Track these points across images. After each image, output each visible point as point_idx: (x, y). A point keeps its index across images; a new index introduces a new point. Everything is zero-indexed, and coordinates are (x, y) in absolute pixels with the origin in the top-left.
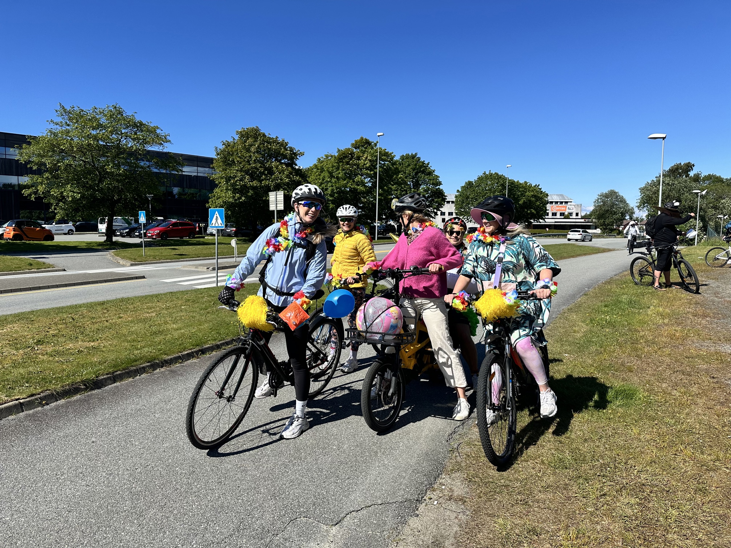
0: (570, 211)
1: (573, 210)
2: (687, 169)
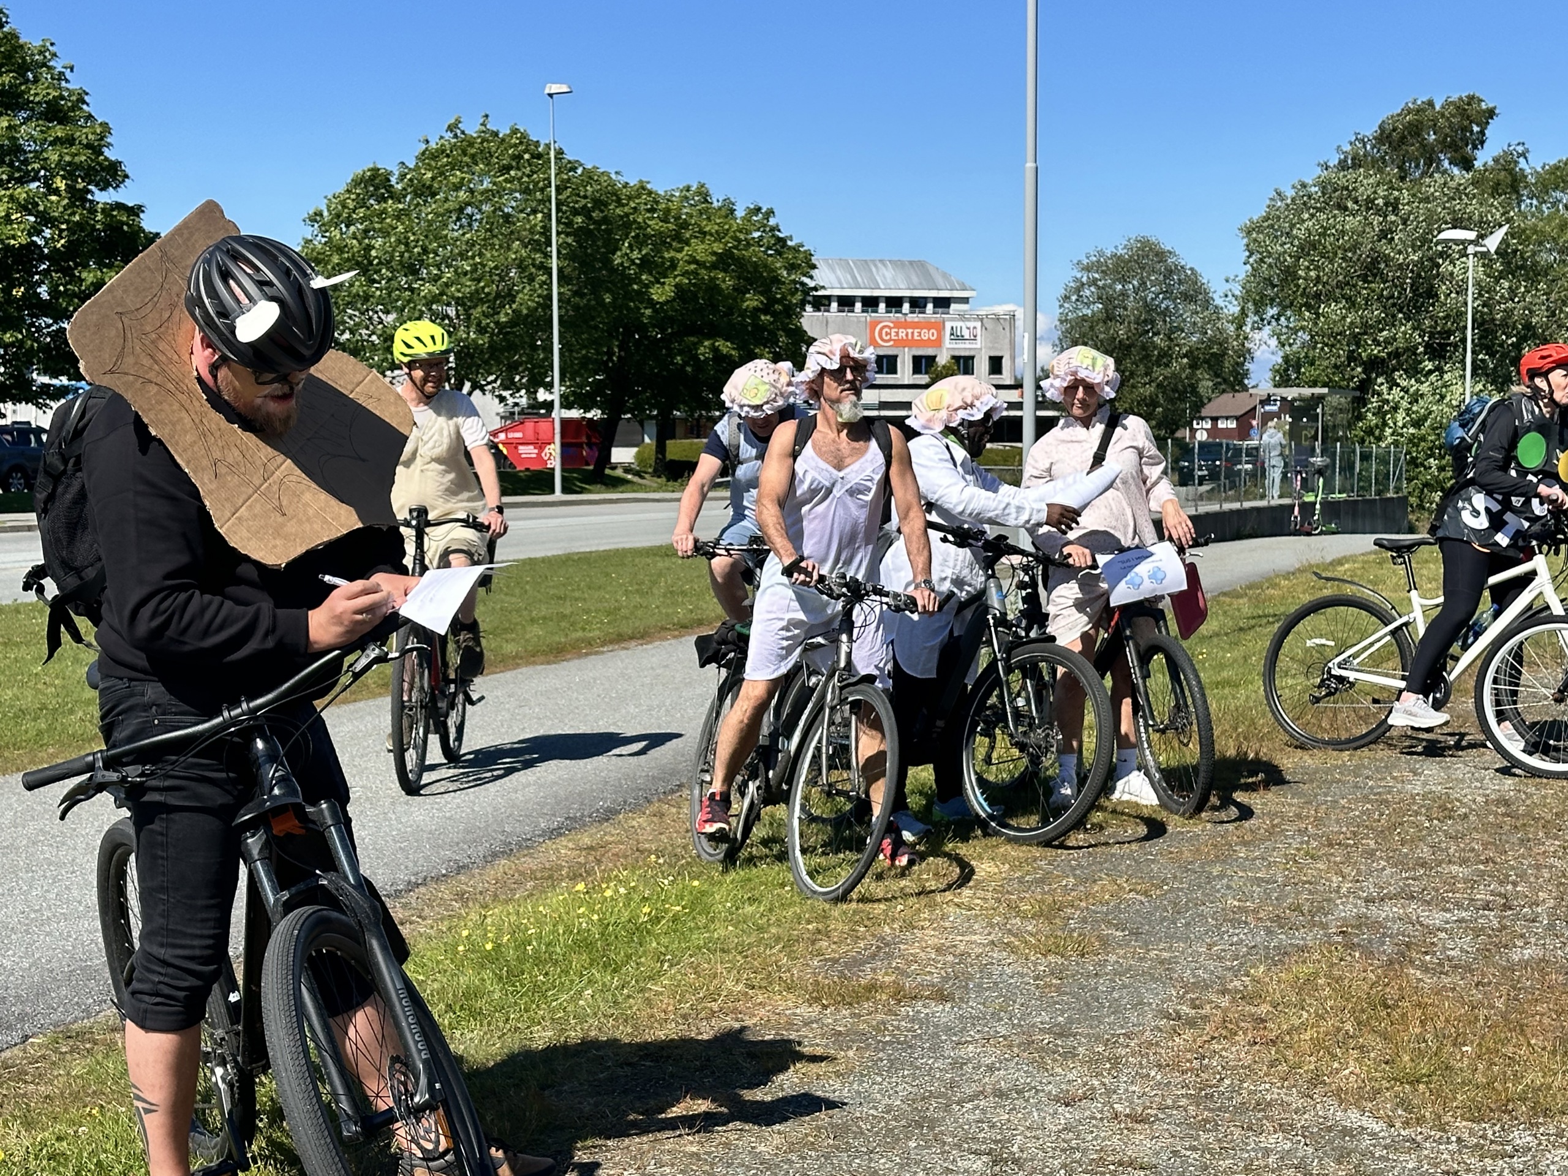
0: (963, 348)
1: (978, 345)
2: (1464, 129)
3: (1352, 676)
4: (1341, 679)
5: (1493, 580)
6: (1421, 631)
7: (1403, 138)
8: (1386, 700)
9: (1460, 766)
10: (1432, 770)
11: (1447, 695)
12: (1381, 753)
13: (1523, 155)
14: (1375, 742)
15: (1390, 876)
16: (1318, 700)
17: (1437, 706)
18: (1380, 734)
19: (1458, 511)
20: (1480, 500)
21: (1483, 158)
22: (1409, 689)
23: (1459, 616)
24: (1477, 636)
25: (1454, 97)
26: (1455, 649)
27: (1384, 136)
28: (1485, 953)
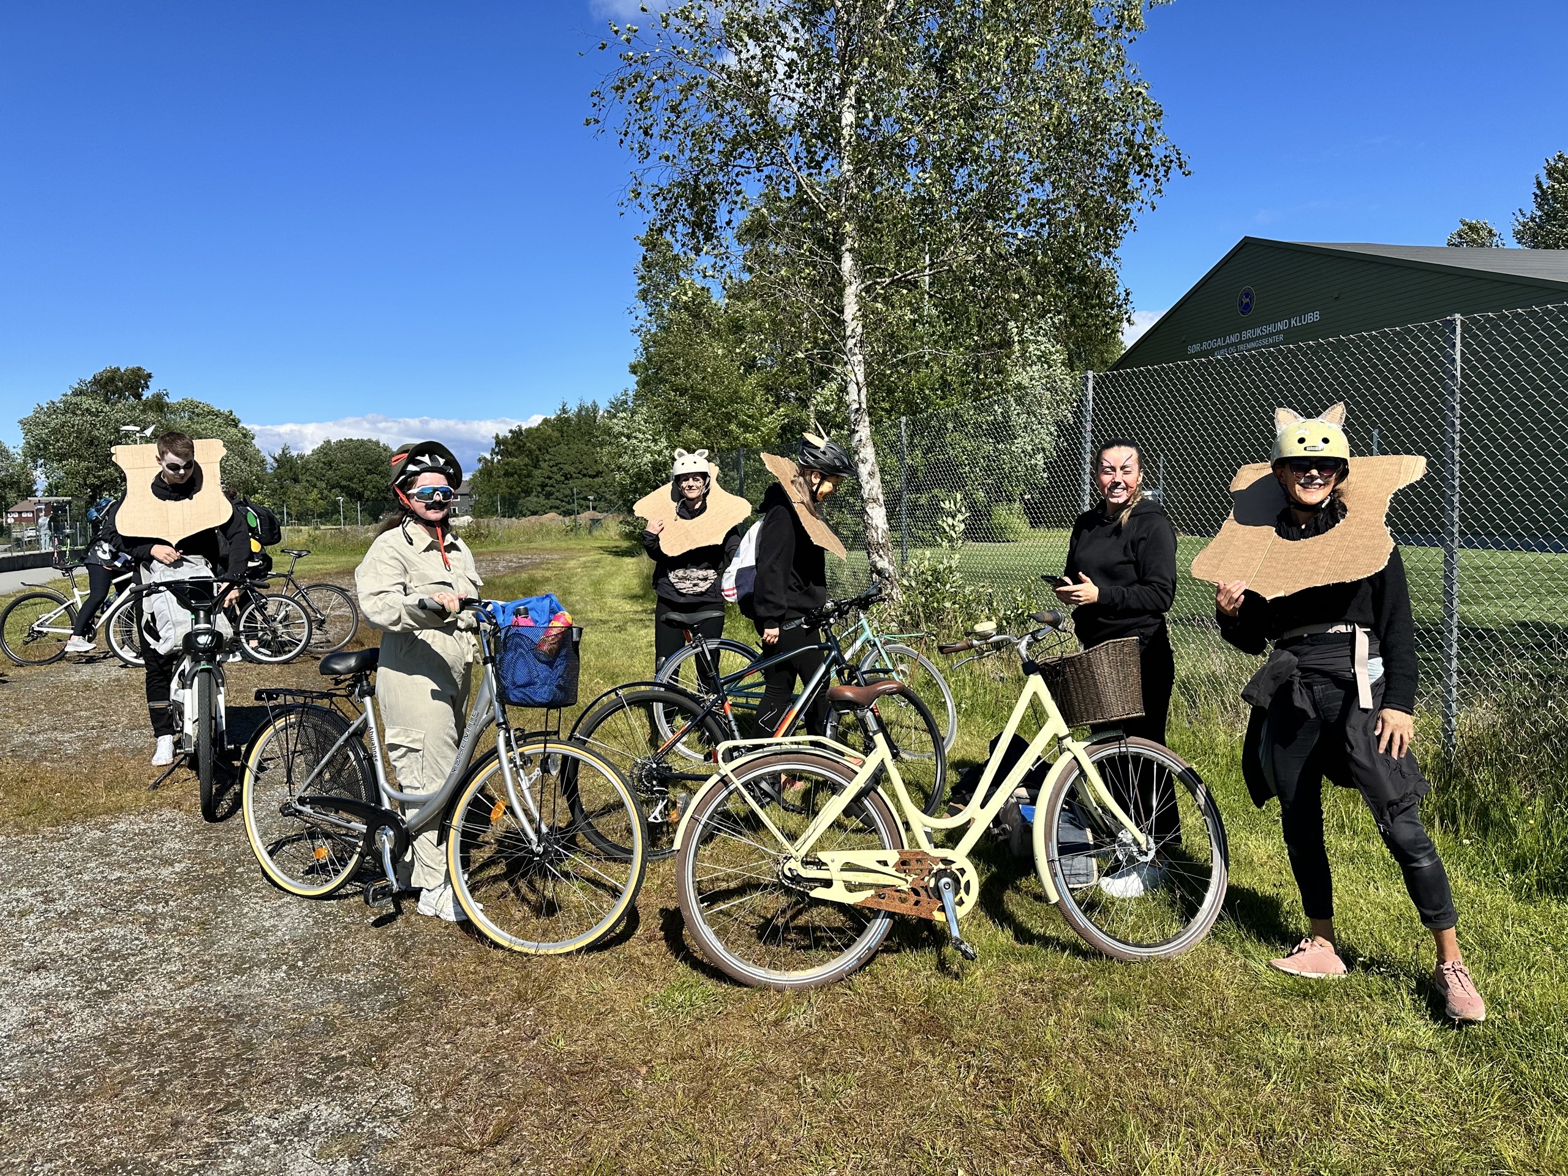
2: (137, 381)
3: (45, 630)
4: (40, 632)
5: (114, 581)
6: (80, 606)
7: (106, 383)
8: (61, 640)
9: (101, 667)
10: (86, 670)
11: (95, 635)
12: (63, 664)
13: (167, 395)
14: (60, 659)
15: (47, 720)
16: (28, 643)
17: (90, 641)
18: (62, 656)
19: (96, 551)
20: (106, 546)
21: (147, 395)
22: (75, 634)
23: (98, 599)
24: (108, 607)
25: (130, 367)
26: (98, 613)
27: (96, 381)
28: (86, 749)
